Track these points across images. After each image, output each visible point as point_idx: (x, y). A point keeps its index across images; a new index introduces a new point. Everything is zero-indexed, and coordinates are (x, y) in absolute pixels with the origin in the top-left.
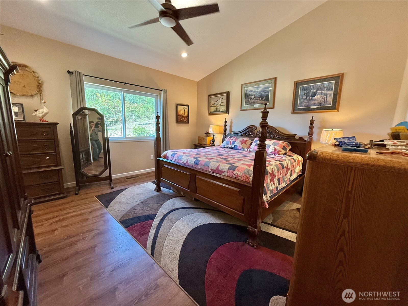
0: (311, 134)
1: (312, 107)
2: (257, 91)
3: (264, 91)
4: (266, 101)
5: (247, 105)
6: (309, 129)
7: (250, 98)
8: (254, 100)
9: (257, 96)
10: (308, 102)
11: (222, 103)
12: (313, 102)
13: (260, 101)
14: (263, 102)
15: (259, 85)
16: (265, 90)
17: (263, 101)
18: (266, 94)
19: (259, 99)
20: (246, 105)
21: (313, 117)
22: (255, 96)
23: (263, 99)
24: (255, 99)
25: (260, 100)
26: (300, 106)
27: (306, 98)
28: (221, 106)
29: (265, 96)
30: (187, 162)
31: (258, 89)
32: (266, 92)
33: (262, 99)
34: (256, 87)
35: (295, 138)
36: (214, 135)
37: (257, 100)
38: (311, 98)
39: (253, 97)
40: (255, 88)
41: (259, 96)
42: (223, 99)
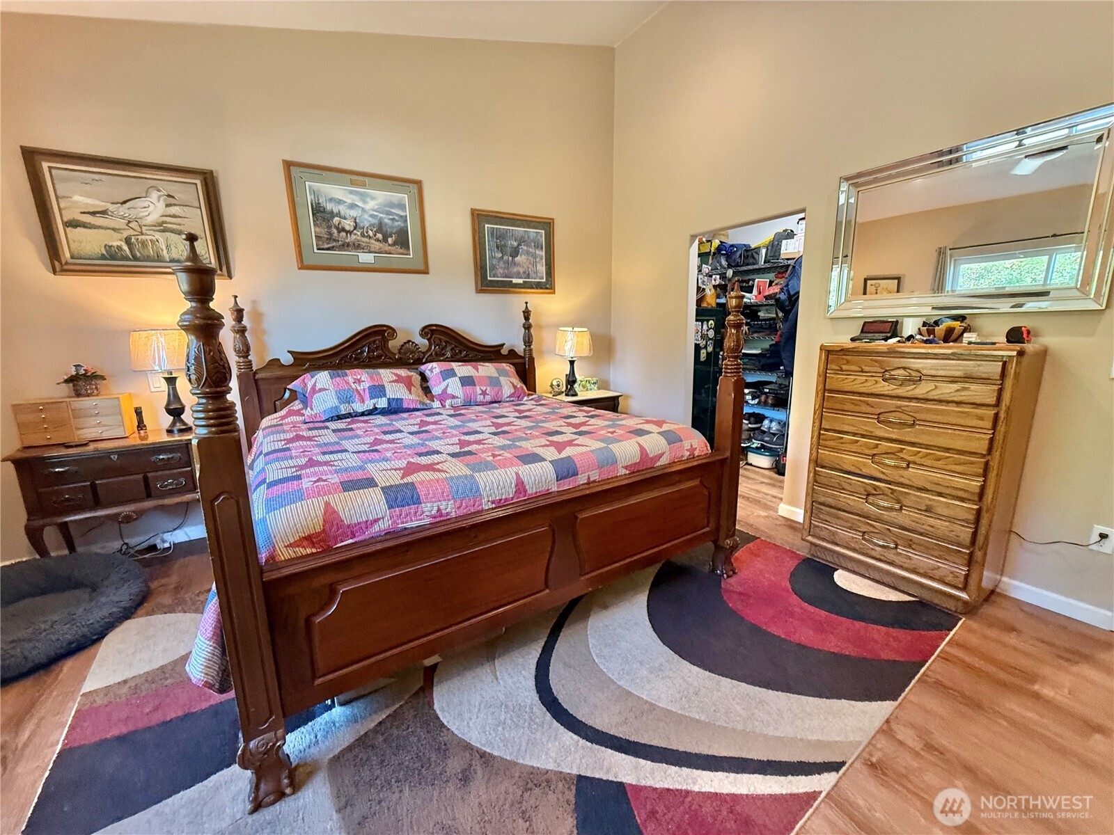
0: (528, 341)
1: (515, 281)
2: (363, 206)
3: (388, 213)
4: (401, 248)
5: (328, 249)
6: (523, 329)
7: (337, 228)
8: (353, 237)
9: (367, 224)
10: (508, 269)
11: (168, 219)
12: (515, 270)
13: (381, 245)
14: (390, 248)
15: (363, 185)
16: (393, 211)
17: (389, 245)
18: (397, 224)
19: (375, 235)
20: (323, 249)
21: (526, 303)
22: (355, 222)
23: (390, 240)
24: (359, 233)
25: (378, 240)
26: (492, 275)
27: (502, 257)
28: (168, 234)
29: (394, 231)
30: (520, 486)
31: (365, 202)
32: (397, 218)
33: (385, 240)
34: (356, 191)
35: (501, 353)
36: (175, 378)
37: (364, 239)
38: (510, 258)
39: (348, 225)
40: (351, 192)
41: (372, 225)
42: (171, 201)
